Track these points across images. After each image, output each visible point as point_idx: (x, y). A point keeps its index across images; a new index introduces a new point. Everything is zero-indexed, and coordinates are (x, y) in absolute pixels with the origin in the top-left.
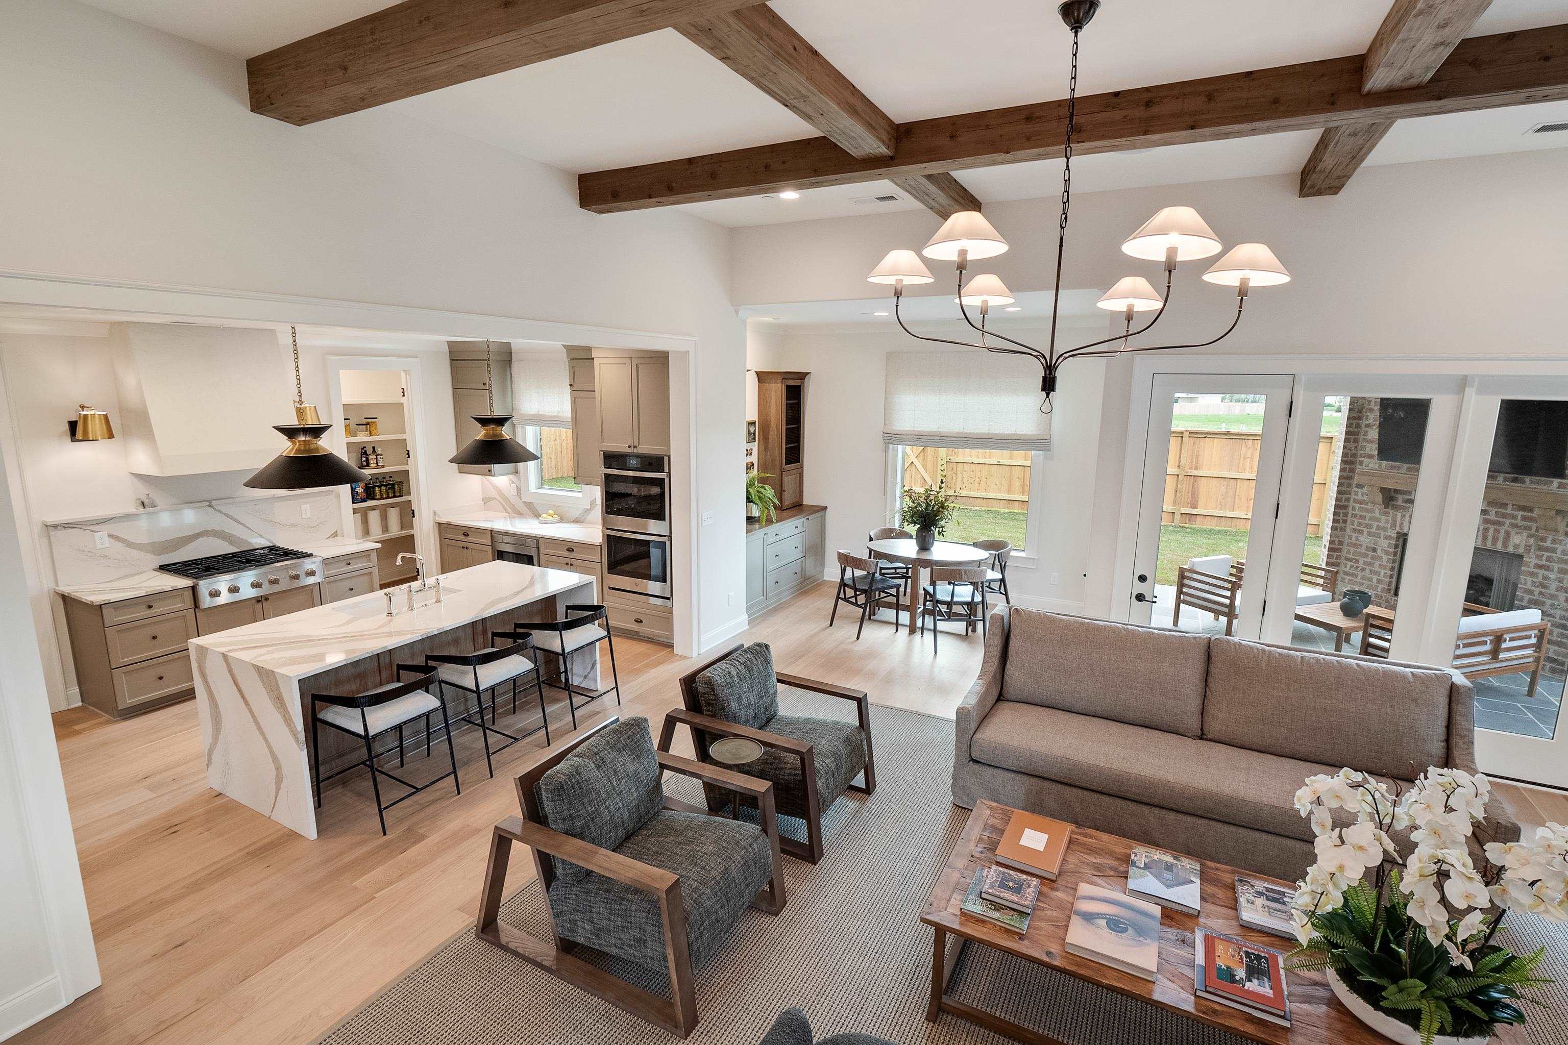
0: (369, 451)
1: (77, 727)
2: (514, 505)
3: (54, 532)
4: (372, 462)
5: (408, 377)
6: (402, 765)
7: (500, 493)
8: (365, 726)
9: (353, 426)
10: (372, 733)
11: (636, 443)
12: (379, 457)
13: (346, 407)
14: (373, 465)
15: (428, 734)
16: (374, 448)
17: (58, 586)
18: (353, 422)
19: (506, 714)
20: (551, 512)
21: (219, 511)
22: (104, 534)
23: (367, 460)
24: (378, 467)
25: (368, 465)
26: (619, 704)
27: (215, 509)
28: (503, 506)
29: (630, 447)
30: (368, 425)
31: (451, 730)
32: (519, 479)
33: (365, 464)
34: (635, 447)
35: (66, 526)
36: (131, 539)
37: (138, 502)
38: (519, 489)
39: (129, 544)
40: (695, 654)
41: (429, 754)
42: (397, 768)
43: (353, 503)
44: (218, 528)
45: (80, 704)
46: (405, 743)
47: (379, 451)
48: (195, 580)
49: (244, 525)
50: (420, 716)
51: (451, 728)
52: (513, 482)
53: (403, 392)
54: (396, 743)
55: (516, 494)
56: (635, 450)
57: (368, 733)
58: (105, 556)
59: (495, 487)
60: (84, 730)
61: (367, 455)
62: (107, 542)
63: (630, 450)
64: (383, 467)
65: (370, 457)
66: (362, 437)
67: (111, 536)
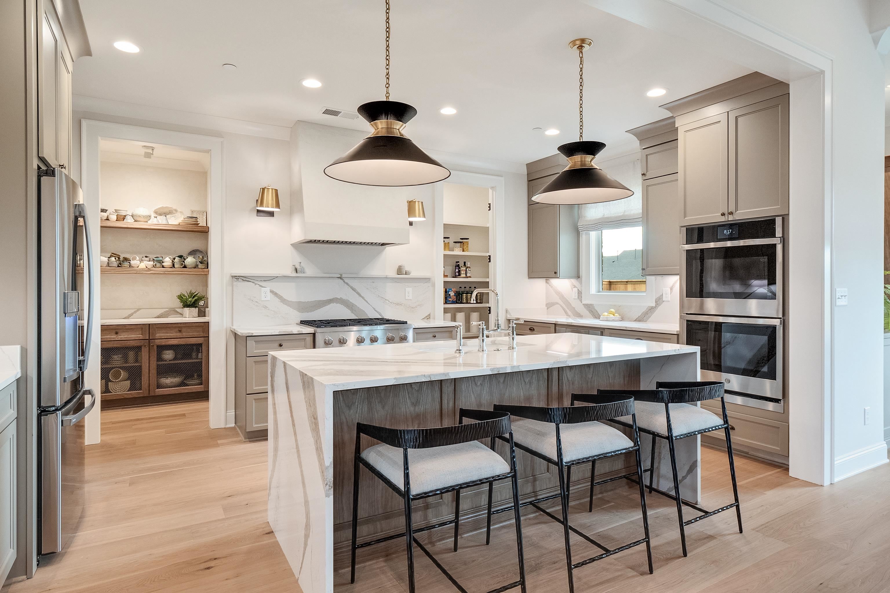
0: (461, 264)
1: (219, 442)
2: (574, 308)
3: (236, 283)
4: (462, 272)
5: (494, 192)
6: (455, 549)
7: (562, 297)
8: (407, 476)
9: (452, 244)
10: (415, 490)
11: (732, 208)
12: (468, 269)
13: (446, 226)
14: (463, 275)
15: (489, 514)
16: (465, 263)
17: (233, 326)
18: (451, 241)
19: (580, 509)
20: (612, 310)
21: (347, 284)
22: (268, 290)
23: (459, 271)
24: (467, 277)
25: (459, 275)
26: (741, 531)
27: (344, 282)
28: (564, 310)
29: (723, 214)
30: (462, 242)
31: (521, 514)
32: (581, 283)
33: (457, 274)
34: (731, 213)
35: (244, 279)
36: (285, 297)
37: (294, 269)
38: (580, 293)
39: (283, 300)
40: (827, 483)
41: (488, 543)
42: (448, 551)
43: (446, 303)
44: (344, 297)
45: (233, 425)
46: (462, 519)
47: (468, 264)
48: (315, 329)
49: (363, 298)
50: (481, 482)
51: (521, 510)
52: (575, 287)
53: (489, 207)
54: (452, 517)
55: (577, 297)
56: (731, 218)
57: (409, 489)
58: (265, 307)
59: (558, 293)
60: (223, 444)
61: (459, 268)
62: (269, 296)
63: (723, 219)
64: (470, 277)
65: (462, 269)
66: (458, 252)
67: (272, 292)
